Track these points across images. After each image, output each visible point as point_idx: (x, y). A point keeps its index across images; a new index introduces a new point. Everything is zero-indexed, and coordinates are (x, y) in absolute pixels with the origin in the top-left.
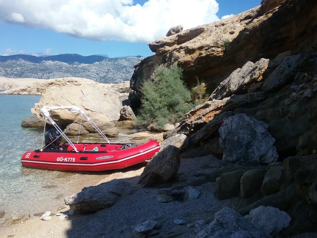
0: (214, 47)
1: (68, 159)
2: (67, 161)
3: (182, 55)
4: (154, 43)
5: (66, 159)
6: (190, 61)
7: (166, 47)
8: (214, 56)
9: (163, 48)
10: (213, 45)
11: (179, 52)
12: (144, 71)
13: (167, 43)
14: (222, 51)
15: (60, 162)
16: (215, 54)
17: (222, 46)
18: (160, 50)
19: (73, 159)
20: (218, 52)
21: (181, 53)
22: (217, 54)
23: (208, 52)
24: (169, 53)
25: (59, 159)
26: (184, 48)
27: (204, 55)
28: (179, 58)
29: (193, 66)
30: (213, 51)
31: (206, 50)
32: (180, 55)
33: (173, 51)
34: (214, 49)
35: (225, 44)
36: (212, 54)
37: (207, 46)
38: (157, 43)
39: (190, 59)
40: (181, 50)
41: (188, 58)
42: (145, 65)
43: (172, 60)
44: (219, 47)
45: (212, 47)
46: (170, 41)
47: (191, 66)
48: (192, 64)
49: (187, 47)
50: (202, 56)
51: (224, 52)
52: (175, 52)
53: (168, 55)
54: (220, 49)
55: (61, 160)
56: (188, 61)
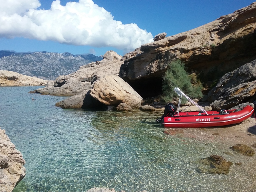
0: (205, 49)
1: (204, 120)
2: (204, 121)
3: (178, 54)
4: (152, 45)
5: (203, 120)
6: (185, 58)
7: (161, 48)
8: (205, 55)
9: (158, 49)
10: (204, 48)
11: (175, 52)
12: (135, 65)
13: (161, 45)
14: (210, 52)
15: (198, 122)
16: (206, 53)
17: (210, 48)
18: (156, 50)
19: (208, 119)
20: (208, 52)
21: (177, 52)
22: (207, 53)
23: (201, 52)
24: (164, 52)
25: (197, 120)
26: (179, 49)
27: (198, 54)
28: (177, 56)
29: (188, 61)
30: (205, 51)
31: (198, 51)
32: (177, 54)
33: (170, 51)
34: (205, 50)
35: (212, 47)
36: (203, 54)
37: (198, 48)
38: (154, 45)
39: (186, 57)
40: (177, 50)
41: (184, 56)
42: (136, 60)
43: (170, 57)
44: (208, 49)
45: (203, 49)
46: (163, 44)
47: (186, 61)
48: (187, 60)
49: (181, 48)
50: (196, 54)
51: (212, 52)
52: (171, 52)
53: (164, 54)
54: (209, 51)
55: (200, 120)
56: (184, 58)
